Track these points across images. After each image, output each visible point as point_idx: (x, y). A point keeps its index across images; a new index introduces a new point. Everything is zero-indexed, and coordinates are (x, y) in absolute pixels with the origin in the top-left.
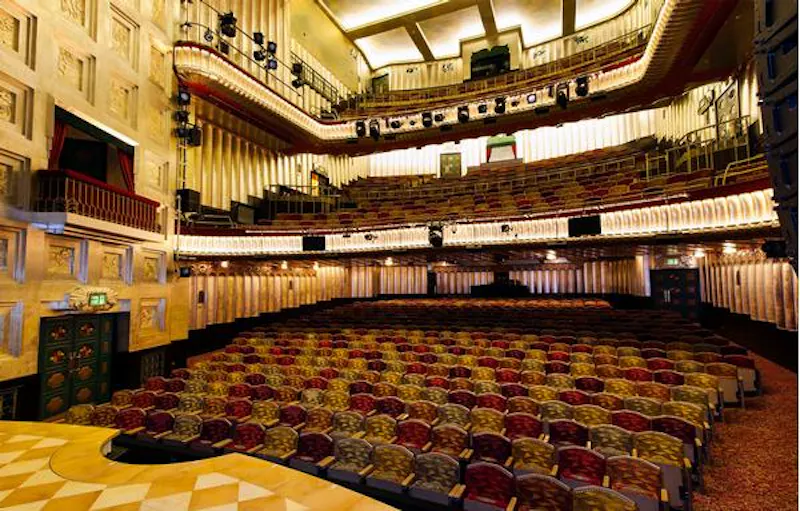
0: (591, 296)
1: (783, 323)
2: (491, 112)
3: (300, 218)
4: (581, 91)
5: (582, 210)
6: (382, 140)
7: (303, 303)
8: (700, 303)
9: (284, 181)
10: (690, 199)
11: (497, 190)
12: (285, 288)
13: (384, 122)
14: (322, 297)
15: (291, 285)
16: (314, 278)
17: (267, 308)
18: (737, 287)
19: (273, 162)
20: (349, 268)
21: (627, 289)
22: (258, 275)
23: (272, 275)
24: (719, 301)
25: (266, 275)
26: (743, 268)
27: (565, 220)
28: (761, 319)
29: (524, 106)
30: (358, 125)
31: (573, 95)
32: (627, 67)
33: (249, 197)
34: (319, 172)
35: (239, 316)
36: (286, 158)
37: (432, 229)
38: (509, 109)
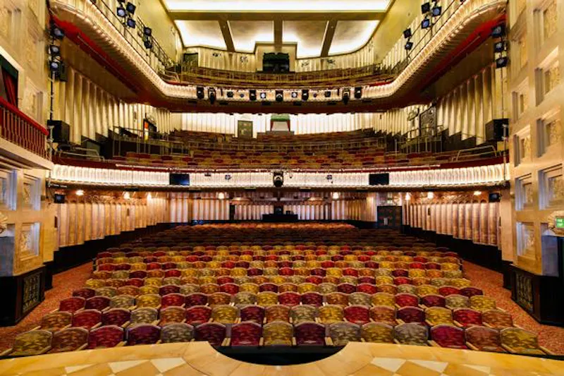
0: (337, 221)
1: (457, 235)
2: (299, 98)
3: (147, 157)
4: (358, 96)
5: (378, 169)
6: (216, 104)
7: (137, 227)
8: (402, 225)
9: (124, 124)
10: (440, 168)
11: (293, 151)
12: (124, 214)
13: (219, 90)
14: (151, 222)
15: (128, 212)
16: (145, 207)
17: (110, 232)
18: (428, 217)
19: (116, 106)
20: (169, 199)
22: (104, 203)
23: (114, 204)
24: (415, 224)
25: (110, 204)
26: (433, 206)
28: (443, 233)
29: (321, 98)
30: (198, 89)
31: (352, 97)
32: (383, 86)
33: (97, 134)
34: (149, 120)
35: (87, 239)
36: (121, 105)
37: (275, 174)
38: (311, 98)
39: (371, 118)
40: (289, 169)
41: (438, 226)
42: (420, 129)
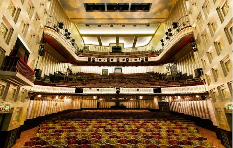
1: (193, 115)
2: (125, 61)
4: (147, 60)
6: (95, 63)
7: (59, 111)
8: (170, 111)
9: (60, 70)
10: (181, 86)
11: (123, 80)
12: (54, 105)
13: (96, 58)
14: (64, 109)
15: (56, 105)
16: (63, 102)
17: (48, 113)
18: (180, 107)
19: (58, 64)
20: (73, 99)
21: (151, 107)
22: (47, 101)
23: (51, 101)
24: (175, 110)
25: (50, 101)
26: (181, 102)
27: (153, 89)
28: (187, 114)
29: (133, 61)
30: (89, 58)
31: (145, 61)
33: (50, 74)
34: (69, 69)
35: (38, 116)
36: (60, 63)
37: (117, 89)
38: (130, 61)
39: (153, 68)
40: (122, 86)
41: (184, 110)
42: (171, 72)
